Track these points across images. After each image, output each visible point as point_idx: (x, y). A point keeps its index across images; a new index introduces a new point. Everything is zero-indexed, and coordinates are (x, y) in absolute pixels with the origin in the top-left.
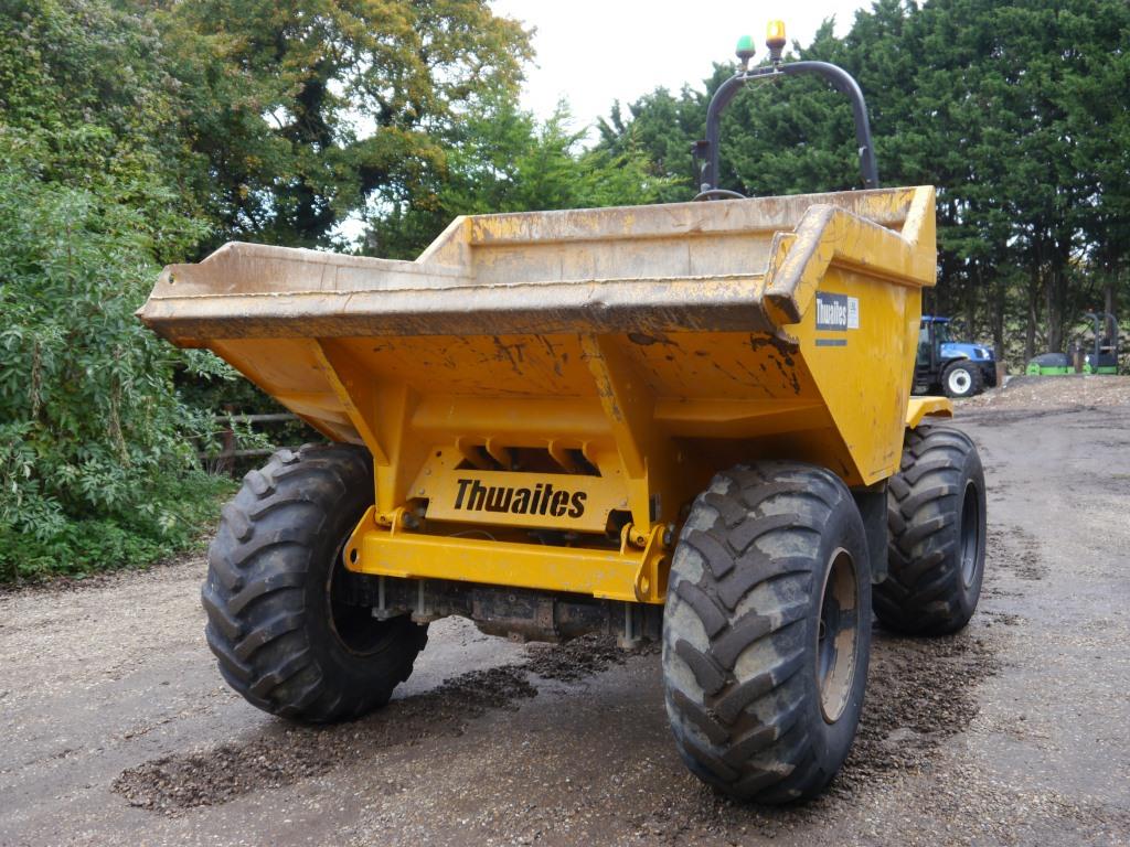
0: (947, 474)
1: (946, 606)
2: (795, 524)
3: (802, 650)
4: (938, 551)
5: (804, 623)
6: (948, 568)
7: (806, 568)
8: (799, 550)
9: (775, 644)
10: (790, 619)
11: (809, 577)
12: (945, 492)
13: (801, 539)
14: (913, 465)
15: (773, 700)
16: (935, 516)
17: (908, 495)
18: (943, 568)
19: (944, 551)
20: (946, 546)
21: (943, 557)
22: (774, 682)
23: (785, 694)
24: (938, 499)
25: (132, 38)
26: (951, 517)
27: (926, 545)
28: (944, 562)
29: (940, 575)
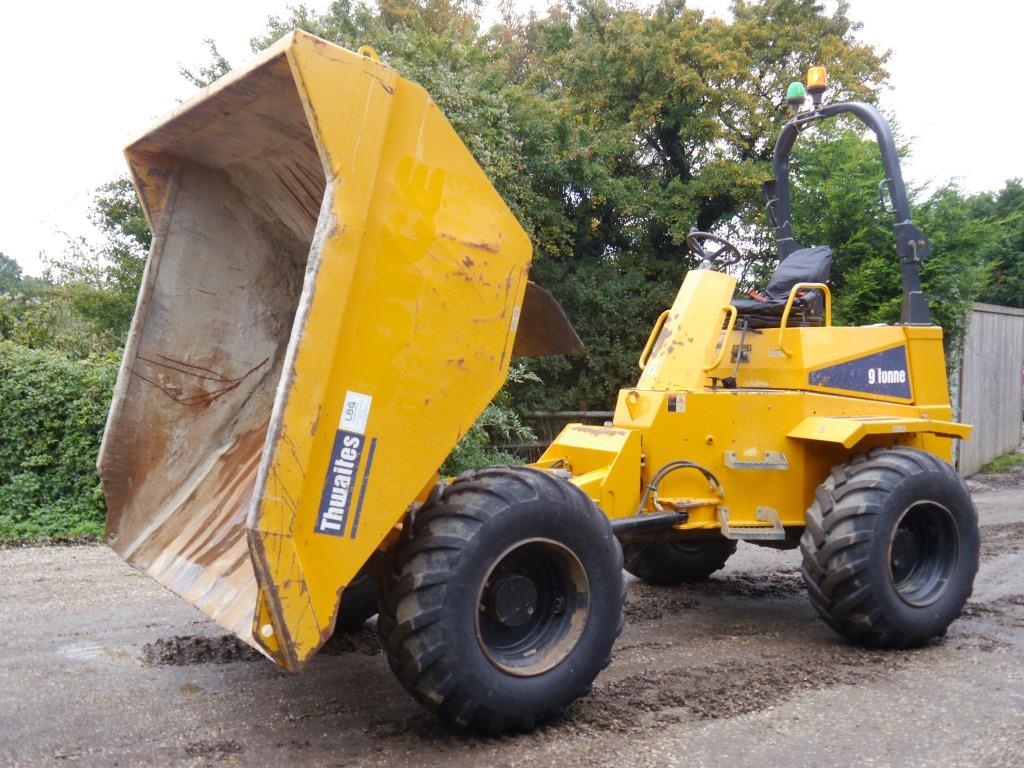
0: (870, 494)
1: (866, 619)
2: (459, 512)
3: (440, 607)
4: (849, 566)
5: (445, 587)
6: (863, 583)
7: (454, 545)
8: (455, 532)
9: (419, 599)
10: (429, 582)
11: (458, 553)
12: (862, 511)
13: (461, 524)
14: (844, 483)
15: (418, 641)
16: (848, 532)
17: (830, 511)
18: (857, 583)
19: (855, 567)
20: (857, 562)
21: (853, 572)
22: (413, 627)
23: (425, 638)
24: (853, 516)
25: (487, 111)
26: (865, 535)
27: (840, 560)
28: (857, 575)
29: (855, 589)
